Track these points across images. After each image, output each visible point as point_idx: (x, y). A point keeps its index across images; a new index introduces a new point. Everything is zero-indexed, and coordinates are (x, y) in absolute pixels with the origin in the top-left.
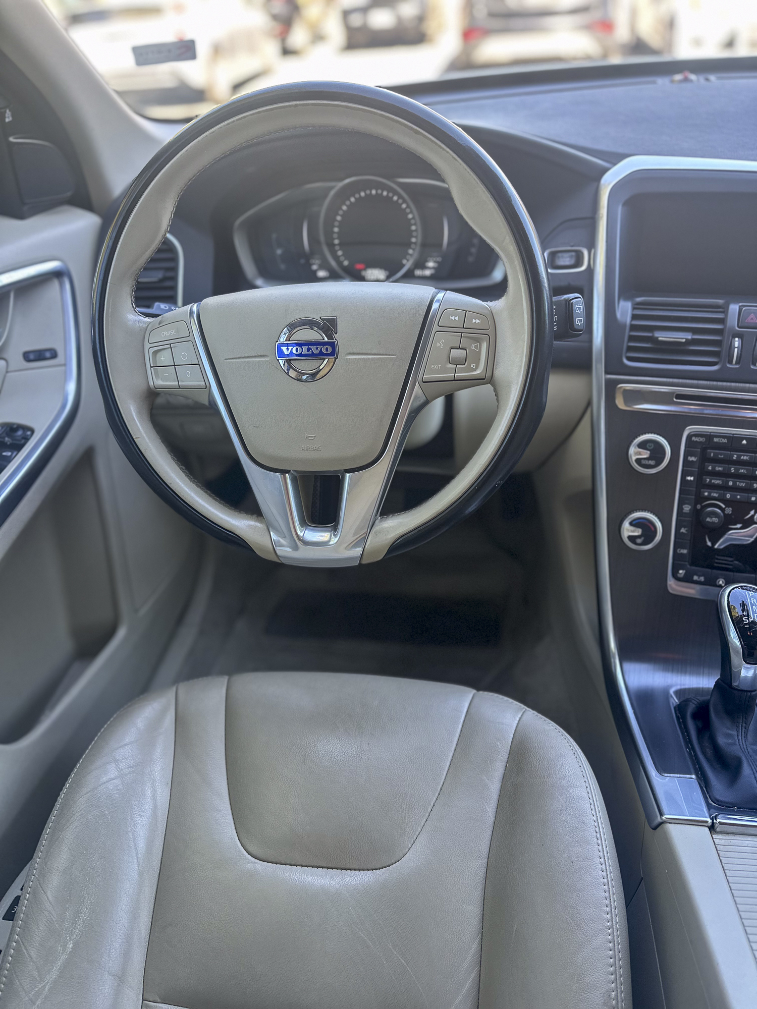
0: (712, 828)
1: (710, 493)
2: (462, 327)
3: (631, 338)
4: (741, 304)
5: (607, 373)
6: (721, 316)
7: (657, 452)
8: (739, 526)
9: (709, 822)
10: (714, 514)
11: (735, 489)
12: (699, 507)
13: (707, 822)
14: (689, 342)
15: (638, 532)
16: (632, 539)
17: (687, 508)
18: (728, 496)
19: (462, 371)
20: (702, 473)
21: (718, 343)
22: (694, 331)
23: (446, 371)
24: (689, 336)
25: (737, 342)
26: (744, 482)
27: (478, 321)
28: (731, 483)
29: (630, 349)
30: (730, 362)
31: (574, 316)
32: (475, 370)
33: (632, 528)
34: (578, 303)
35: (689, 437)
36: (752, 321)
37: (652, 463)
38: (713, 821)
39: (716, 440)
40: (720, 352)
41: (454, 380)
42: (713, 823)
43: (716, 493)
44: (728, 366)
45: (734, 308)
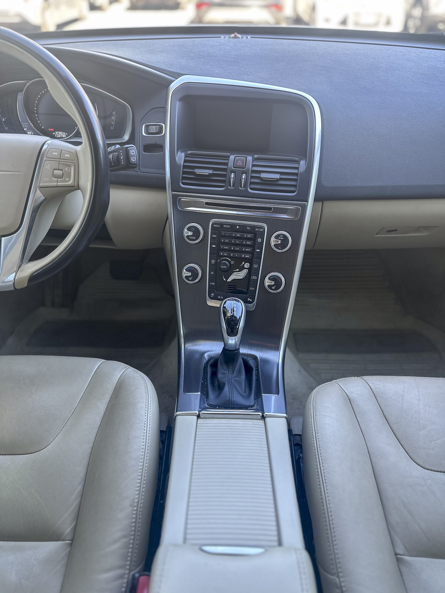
0: (199, 416)
1: (223, 254)
2: (59, 158)
3: (184, 173)
4: (235, 155)
5: (172, 191)
6: (226, 161)
7: (196, 232)
8: (238, 270)
9: (197, 413)
10: (226, 264)
11: (234, 251)
12: (219, 261)
13: (196, 413)
14: (210, 175)
15: (189, 274)
16: (187, 277)
17: (213, 262)
18: (232, 255)
19: (61, 182)
20: (219, 243)
21: (224, 176)
22: (214, 169)
23: (52, 182)
24: (211, 172)
25: (232, 175)
26: (238, 248)
27: (68, 156)
28: (232, 248)
29: (183, 178)
30: (230, 186)
31: (130, 156)
32: (68, 181)
33: (187, 272)
34: (132, 149)
35: (213, 224)
36: (239, 164)
37: (194, 238)
38: (199, 413)
39: (225, 226)
40: (225, 181)
41: (57, 187)
42: (199, 414)
43: (226, 253)
44: (229, 187)
45: (232, 157)
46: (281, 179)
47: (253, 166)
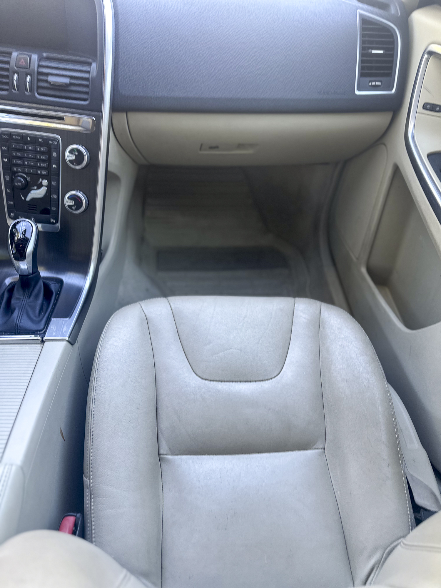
1: (17, 169)
4: (18, 52)
6: (8, 59)
8: (35, 188)
11: (29, 166)
12: (13, 177)
17: (8, 178)
18: (26, 170)
20: (10, 157)
21: (7, 77)
25: (16, 77)
26: (33, 163)
28: (26, 163)
36: (22, 64)
39: (14, 137)
40: (8, 84)
43: (20, 169)
44: (13, 91)
46: (71, 84)
47: (39, 66)
